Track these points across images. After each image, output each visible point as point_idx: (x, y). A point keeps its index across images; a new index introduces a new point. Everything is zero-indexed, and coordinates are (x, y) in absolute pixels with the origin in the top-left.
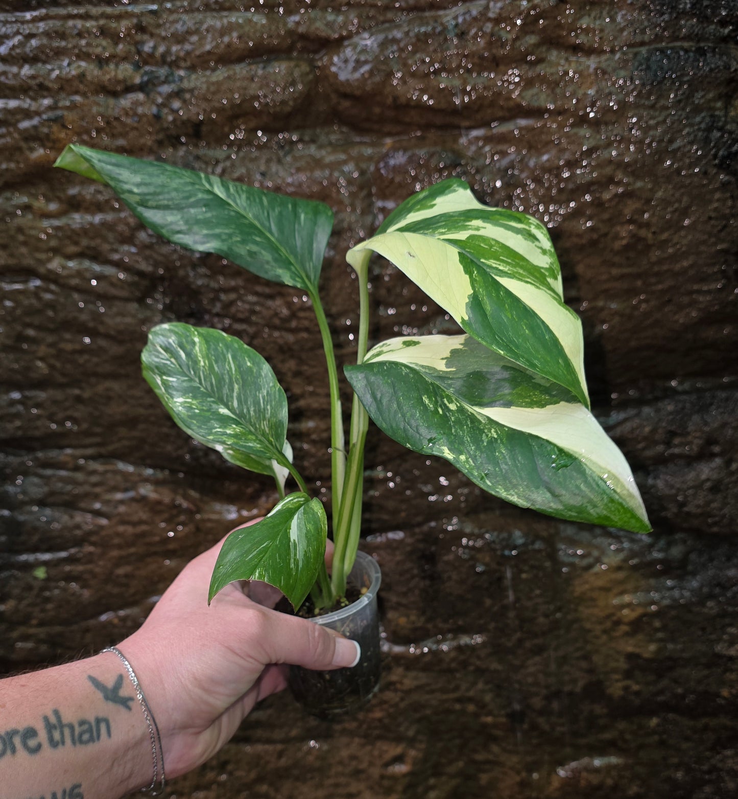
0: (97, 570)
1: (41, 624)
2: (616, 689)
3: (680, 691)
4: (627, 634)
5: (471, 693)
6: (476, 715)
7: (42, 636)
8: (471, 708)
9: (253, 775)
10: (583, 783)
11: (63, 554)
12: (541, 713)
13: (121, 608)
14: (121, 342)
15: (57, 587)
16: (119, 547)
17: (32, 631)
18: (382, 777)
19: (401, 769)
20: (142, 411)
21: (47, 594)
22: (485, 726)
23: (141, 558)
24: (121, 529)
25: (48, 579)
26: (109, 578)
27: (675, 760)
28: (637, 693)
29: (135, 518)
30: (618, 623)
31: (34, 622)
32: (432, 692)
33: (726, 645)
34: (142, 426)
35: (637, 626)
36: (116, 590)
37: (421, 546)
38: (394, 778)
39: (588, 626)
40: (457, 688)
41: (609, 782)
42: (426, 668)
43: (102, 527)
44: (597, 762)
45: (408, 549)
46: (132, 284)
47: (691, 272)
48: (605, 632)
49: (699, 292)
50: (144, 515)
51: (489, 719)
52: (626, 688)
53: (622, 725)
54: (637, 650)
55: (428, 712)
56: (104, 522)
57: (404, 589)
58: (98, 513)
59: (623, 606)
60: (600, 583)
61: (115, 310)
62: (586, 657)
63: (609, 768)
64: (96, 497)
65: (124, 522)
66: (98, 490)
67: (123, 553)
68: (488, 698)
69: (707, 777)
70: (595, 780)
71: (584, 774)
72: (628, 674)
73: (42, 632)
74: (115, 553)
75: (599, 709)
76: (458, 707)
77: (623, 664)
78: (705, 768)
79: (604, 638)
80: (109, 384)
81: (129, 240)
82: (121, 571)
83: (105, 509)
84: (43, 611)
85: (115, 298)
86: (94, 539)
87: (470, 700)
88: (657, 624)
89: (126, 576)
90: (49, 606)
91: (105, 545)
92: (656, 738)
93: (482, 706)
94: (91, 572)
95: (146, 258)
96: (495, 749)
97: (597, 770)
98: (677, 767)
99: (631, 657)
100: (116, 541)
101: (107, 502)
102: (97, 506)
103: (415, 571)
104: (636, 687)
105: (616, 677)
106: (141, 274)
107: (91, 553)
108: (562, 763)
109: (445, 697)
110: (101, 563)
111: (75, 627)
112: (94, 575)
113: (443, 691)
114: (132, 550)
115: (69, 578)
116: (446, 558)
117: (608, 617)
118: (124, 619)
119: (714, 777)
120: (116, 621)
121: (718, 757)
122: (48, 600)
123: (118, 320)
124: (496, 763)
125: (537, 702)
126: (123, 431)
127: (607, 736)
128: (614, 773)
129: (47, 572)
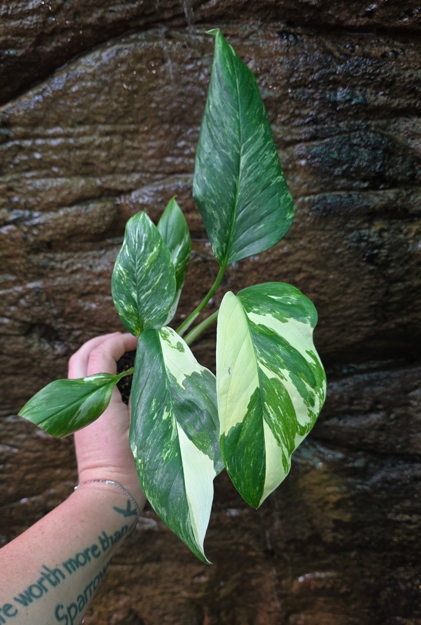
2: (328, 537)
3: (367, 538)
4: (332, 509)
5: (241, 541)
6: (246, 552)
9: (116, 582)
10: (312, 587)
12: (285, 550)
13: (31, 496)
14: (17, 358)
16: (27, 464)
18: (192, 584)
19: (203, 579)
22: (251, 557)
23: (40, 470)
24: (27, 454)
26: (22, 481)
27: (368, 573)
28: (342, 540)
29: (34, 448)
30: (327, 503)
33: (394, 514)
35: (338, 505)
36: (27, 487)
38: (200, 585)
39: (309, 504)
40: (232, 538)
41: (329, 586)
43: (16, 454)
46: (20, 328)
47: (356, 316)
48: (319, 507)
49: (361, 326)
50: (40, 447)
51: (253, 554)
52: (335, 538)
53: (333, 556)
54: (339, 517)
56: (15, 450)
58: (13, 446)
59: (329, 494)
60: (314, 481)
61: (11, 341)
62: (309, 521)
63: (328, 579)
64: (11, 437)
65: (28, 450)
66: (11, 433)
67: (30, 467)
68: (252, 542)
70: (320, 585)
71: (313, 582)
72: (335, 530)
74: (24, 468)
75: (319, 548)
77: (331, 525)
78: (387, 578)
79: (319, 510)
80: (12, 378)
81: (15, 303)
82: (29, 477)
83: (18, 444)
85: (10, 335)
86: (11, 460)
88: (350, 503)
91: (18, 463)
92: (355, 562)
93: (248, 547)
95: (27, 314)
97: (320, 579)
98: (370, 577)
99: (336, 521)
100: (25, 461)
101: (17, 440)
102: (12, 442)
104: (340, 537)
105: (328, 531)
106: (24, 322)
108: (300, 574)
110: (17, 472)
112: (14, 479)
114: (35, 465)
117: (321, 499)
123: (14, 346)
124: (259, 575)
125: (281, 545)
127: (325, 562)
128: (331, 581)
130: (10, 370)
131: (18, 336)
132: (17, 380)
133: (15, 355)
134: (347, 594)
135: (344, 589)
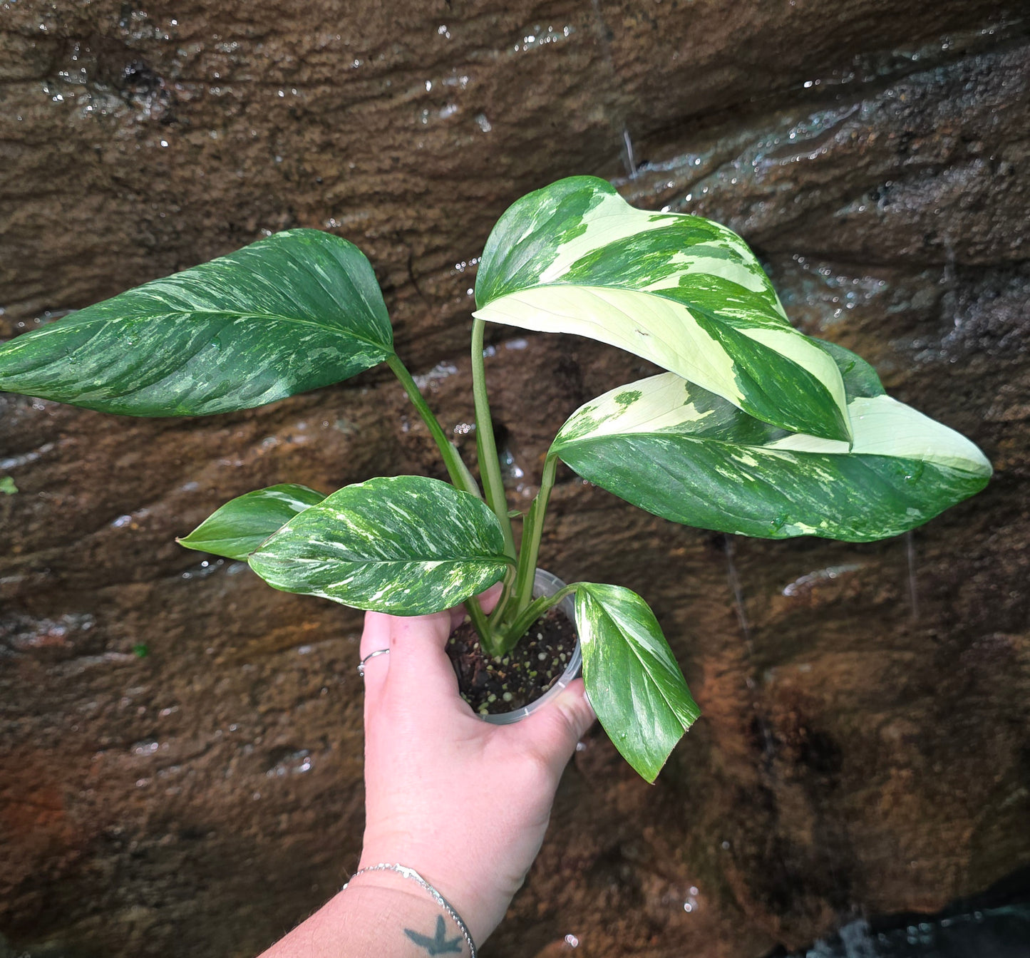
0: (88, 466)
1: (29, 550)
6: (662, 550)
7: (34, 564)
8: (655, 542)
10: (814, 603)
11: (32, 456)
13: (137, 509)
14: (36, 146)
15: (38, 500)
17: (18, 560)
20: (95, 239)
21: (27, 511)
22: (676, 559)
25: (21, 492)
27: (935, 552)
31: (18, 549)
32: (599, 534)
33: (1000, 408)
34: (100, 260)
37: (557, 354)
41: (850, 594)
42: (588, 508)
44: (832, 573)
45: (538, 361)
55: (597, 558)
57: (541, 417)
67: (122, 437)
69: (977, 564)
70: (830, 596)
71: (816, 592)
73: (33, 559)
74: (109, 440)
76: (636, 545)
80: (31, 208)
82: (125, 461)
84: (26, 533)
87: (652, 534)
89: (133, 466)
90: (33, 526)
94: (81, 471)
96: (692, 580)
97: (831, 583)
98: (938, 559)
103: (553, 390)
106: (39, 36)
107: (72, 447)
108: (784, 583)
109: (618, 537)
111: (78, 544)
112: (87, 475)
113: (614, 530)
114: (134, 431)
115: (52, 485)
116: (595, 366)
118: (146, 522)
119: (987, 561)
120: (135, 526)
121: (993, 537)
122: (29, 519)
123: (22, 113)
126: (74, 271)
128: (855, 583)
129: (15, 484)
130: (24, 186)
131: (26, 80)
132: (48, 211)
133: (30, 139)
134: (890, 603)
135: (882, 595)
